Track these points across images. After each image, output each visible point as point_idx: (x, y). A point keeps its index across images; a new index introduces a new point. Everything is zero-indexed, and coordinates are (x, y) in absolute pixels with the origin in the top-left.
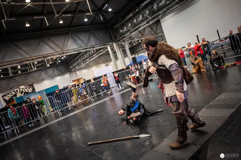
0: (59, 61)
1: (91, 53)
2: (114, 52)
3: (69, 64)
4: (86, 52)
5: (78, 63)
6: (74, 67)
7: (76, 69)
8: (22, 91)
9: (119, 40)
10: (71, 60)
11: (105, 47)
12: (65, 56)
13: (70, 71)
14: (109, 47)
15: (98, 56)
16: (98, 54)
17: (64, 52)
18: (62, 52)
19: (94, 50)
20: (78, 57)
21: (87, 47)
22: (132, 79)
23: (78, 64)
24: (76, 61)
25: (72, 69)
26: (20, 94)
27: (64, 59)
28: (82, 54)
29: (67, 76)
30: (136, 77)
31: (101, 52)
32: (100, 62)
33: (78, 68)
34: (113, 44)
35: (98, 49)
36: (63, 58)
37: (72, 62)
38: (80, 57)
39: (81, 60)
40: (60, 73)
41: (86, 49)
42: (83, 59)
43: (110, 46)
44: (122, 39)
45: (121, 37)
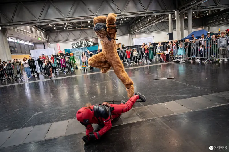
0: (122, 22)
1: (152, 18)
2: (174, 21)
3: (131, 26)
4: (147, 17)
5: (138, 26)
6: (134, 30)
7: (136, 32)
8: (86, 43)
9: (183, 8)
10: (133, 23)
11: (166, 14)
12: (128, 18)
13: (130, 33)
14: (170, 15)
15: (158, 22)
16: (158, 21)
17: (122, 14)
18: (121, 14)
19: (155, 15)
20: (140, 20)
21: (145, 12)
22: (161, 55)
23: (138, 28)
24: (137, 24)
25: (132, 31)
26: (84, 45)
27: (127, 20)
28: (143, 18)
29: (127, 37)
30: (165, 54)
31: (161, 19)
32: (152, 30)
33: (138, 32)
34: (175, 11)
35: (159, 15)
36: (125, 19)
37: (133, 24)
38: (141, 21)
39: (141, 24)
40: (121, 33)
41: (144, 14)
42: (143, 23)
43: (172, 14)
44: (187, 7)
45: (186, 5)
